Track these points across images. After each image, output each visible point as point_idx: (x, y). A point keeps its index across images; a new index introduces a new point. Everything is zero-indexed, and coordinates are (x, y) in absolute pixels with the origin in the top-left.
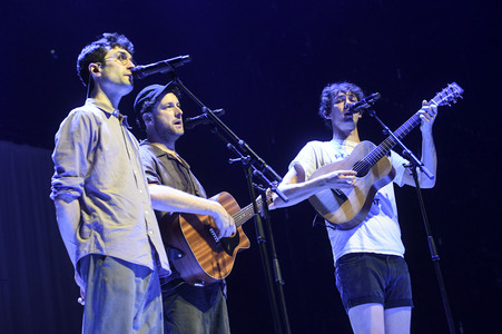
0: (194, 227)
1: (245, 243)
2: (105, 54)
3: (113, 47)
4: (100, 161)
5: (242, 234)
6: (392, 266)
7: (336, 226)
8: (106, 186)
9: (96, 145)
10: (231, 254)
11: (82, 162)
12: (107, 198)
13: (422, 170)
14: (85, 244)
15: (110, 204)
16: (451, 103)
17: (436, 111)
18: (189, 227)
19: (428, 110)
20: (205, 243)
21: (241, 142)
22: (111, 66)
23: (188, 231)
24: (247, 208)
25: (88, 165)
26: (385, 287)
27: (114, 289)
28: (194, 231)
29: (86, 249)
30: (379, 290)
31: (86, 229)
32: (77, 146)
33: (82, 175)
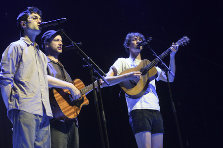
0: (61, 95)
1: (86, 102)
2: (28, 17)
3: (31, 13)
4: (21, 67)
5: (85, 98)
6: (155, 115)
7: (130, 97)
8: (23, 78)
9: (20, 60)
10: (79, 107)
11: (13, 67)
12: (23, 84)
13: (170, 73)
14: (11, 104)
15: (24, 86)
16: (184, 44)
17: (178, 48)
18: (59, 94)
19: (174, 47)
20: (66, 102)
21: (89, 58)
22: (30, 22)
23: (58, 96)
24: (89, 86)
25: (16, 68)
26: (152, 124)
27: (24, 124)
28: (61, 96)
29: (12, 107)
30: (149, 126)
31: (13, 98)
32: (11, 60)
33: (13, 73)
